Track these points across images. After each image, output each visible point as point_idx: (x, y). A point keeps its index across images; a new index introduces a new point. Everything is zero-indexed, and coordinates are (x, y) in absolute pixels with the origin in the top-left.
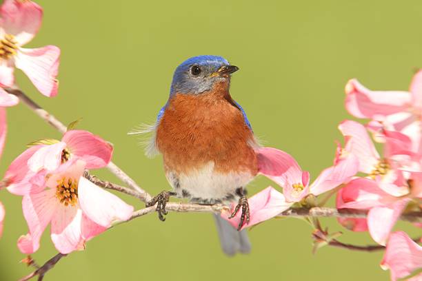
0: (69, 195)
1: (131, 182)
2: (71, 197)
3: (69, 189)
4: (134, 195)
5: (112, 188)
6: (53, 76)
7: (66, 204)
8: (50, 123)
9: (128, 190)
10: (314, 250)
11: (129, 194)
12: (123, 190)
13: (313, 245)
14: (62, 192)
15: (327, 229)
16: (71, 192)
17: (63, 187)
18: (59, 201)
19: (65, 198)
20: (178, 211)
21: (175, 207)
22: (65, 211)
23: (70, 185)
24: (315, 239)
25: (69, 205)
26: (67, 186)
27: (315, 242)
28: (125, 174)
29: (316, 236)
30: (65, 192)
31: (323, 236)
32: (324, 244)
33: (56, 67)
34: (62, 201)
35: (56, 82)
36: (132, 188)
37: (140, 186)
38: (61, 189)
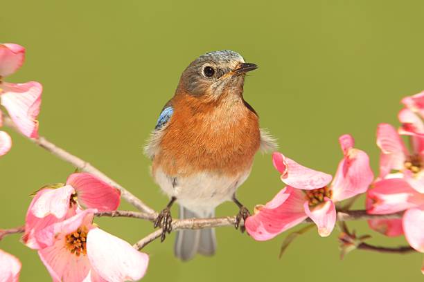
0: (80, 244)
1: (138, 202)
2: (82, 246)
3: (80, 238)
4: (142, 218)
5: (120, 215)
6: (33, 116)
7: (78, 254)
8: (42, 146)
9: (137, 214)
10: (342, 255)
11: (138, 217)
12: (131, 216)
13: (340, 249)
14: (72, 242)
15: (354, 232)
16: (82, 242)
17: (72, 236)
18: (69, 251)
19: (76, 248)
20: (192, 228)
21: (188, 225)
22: (77, 261)
23: (80, 233)
24: (342, 243)
25: (81, 254)
26: (76, 235)
27: (342, 246)
28: (130, 194)
29: (343, 240)
30: (75, 242)
31: (351, 240)
32: (352, 248)
33: (37, 107)
34: (73, 251)
35: (36, 123)
36: (139, 209)
37: (147, 205)
38: (71, 239)
